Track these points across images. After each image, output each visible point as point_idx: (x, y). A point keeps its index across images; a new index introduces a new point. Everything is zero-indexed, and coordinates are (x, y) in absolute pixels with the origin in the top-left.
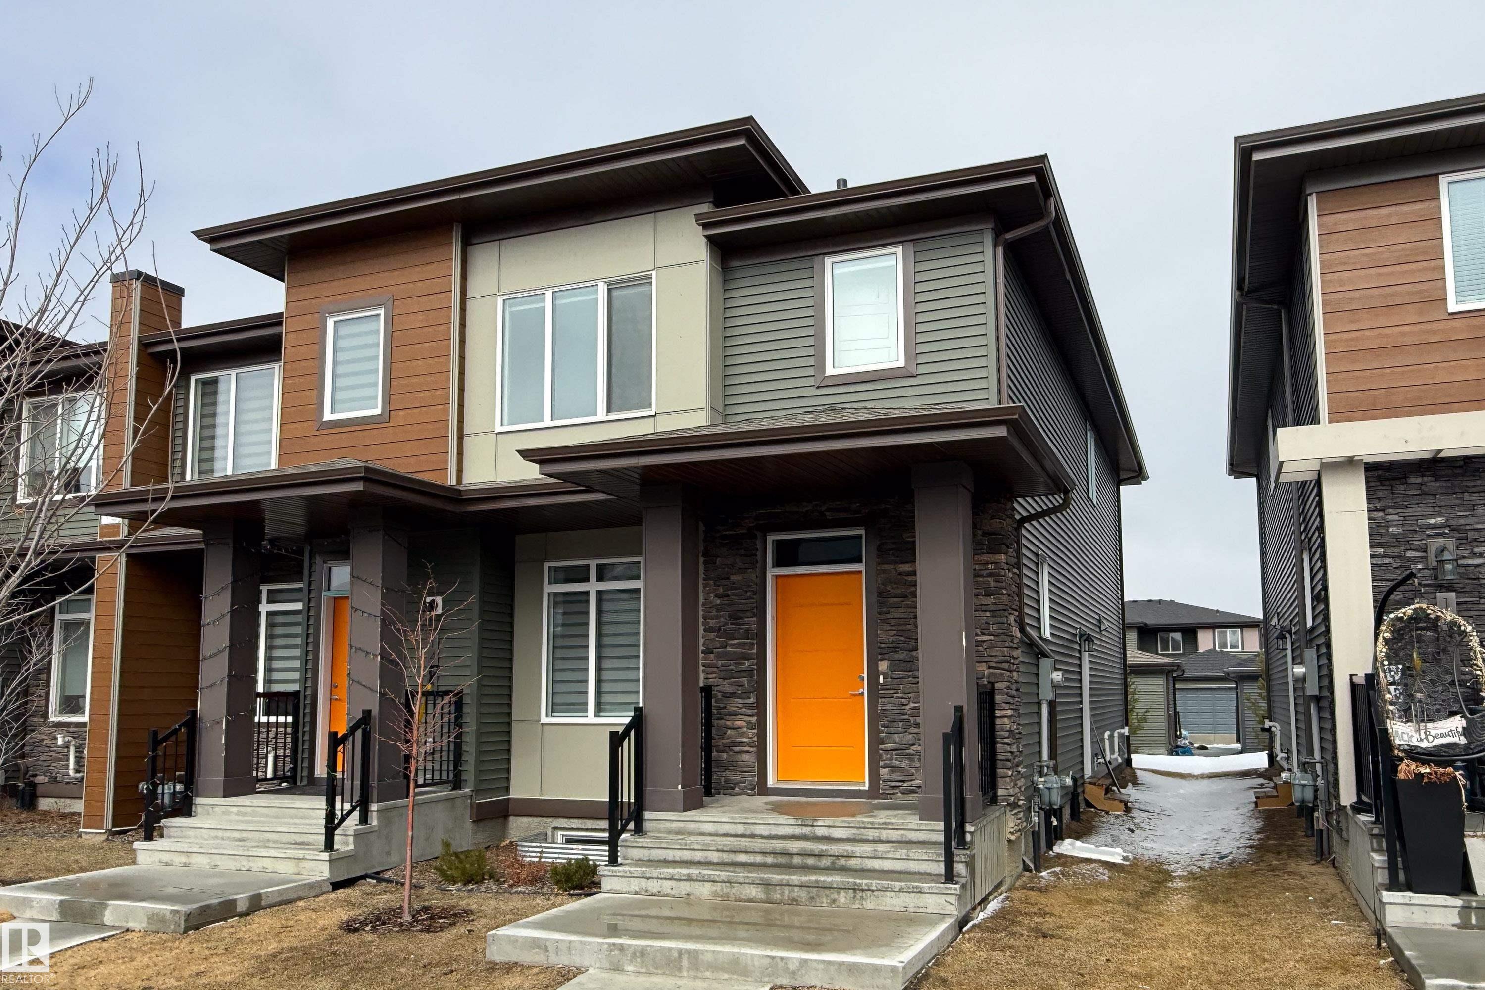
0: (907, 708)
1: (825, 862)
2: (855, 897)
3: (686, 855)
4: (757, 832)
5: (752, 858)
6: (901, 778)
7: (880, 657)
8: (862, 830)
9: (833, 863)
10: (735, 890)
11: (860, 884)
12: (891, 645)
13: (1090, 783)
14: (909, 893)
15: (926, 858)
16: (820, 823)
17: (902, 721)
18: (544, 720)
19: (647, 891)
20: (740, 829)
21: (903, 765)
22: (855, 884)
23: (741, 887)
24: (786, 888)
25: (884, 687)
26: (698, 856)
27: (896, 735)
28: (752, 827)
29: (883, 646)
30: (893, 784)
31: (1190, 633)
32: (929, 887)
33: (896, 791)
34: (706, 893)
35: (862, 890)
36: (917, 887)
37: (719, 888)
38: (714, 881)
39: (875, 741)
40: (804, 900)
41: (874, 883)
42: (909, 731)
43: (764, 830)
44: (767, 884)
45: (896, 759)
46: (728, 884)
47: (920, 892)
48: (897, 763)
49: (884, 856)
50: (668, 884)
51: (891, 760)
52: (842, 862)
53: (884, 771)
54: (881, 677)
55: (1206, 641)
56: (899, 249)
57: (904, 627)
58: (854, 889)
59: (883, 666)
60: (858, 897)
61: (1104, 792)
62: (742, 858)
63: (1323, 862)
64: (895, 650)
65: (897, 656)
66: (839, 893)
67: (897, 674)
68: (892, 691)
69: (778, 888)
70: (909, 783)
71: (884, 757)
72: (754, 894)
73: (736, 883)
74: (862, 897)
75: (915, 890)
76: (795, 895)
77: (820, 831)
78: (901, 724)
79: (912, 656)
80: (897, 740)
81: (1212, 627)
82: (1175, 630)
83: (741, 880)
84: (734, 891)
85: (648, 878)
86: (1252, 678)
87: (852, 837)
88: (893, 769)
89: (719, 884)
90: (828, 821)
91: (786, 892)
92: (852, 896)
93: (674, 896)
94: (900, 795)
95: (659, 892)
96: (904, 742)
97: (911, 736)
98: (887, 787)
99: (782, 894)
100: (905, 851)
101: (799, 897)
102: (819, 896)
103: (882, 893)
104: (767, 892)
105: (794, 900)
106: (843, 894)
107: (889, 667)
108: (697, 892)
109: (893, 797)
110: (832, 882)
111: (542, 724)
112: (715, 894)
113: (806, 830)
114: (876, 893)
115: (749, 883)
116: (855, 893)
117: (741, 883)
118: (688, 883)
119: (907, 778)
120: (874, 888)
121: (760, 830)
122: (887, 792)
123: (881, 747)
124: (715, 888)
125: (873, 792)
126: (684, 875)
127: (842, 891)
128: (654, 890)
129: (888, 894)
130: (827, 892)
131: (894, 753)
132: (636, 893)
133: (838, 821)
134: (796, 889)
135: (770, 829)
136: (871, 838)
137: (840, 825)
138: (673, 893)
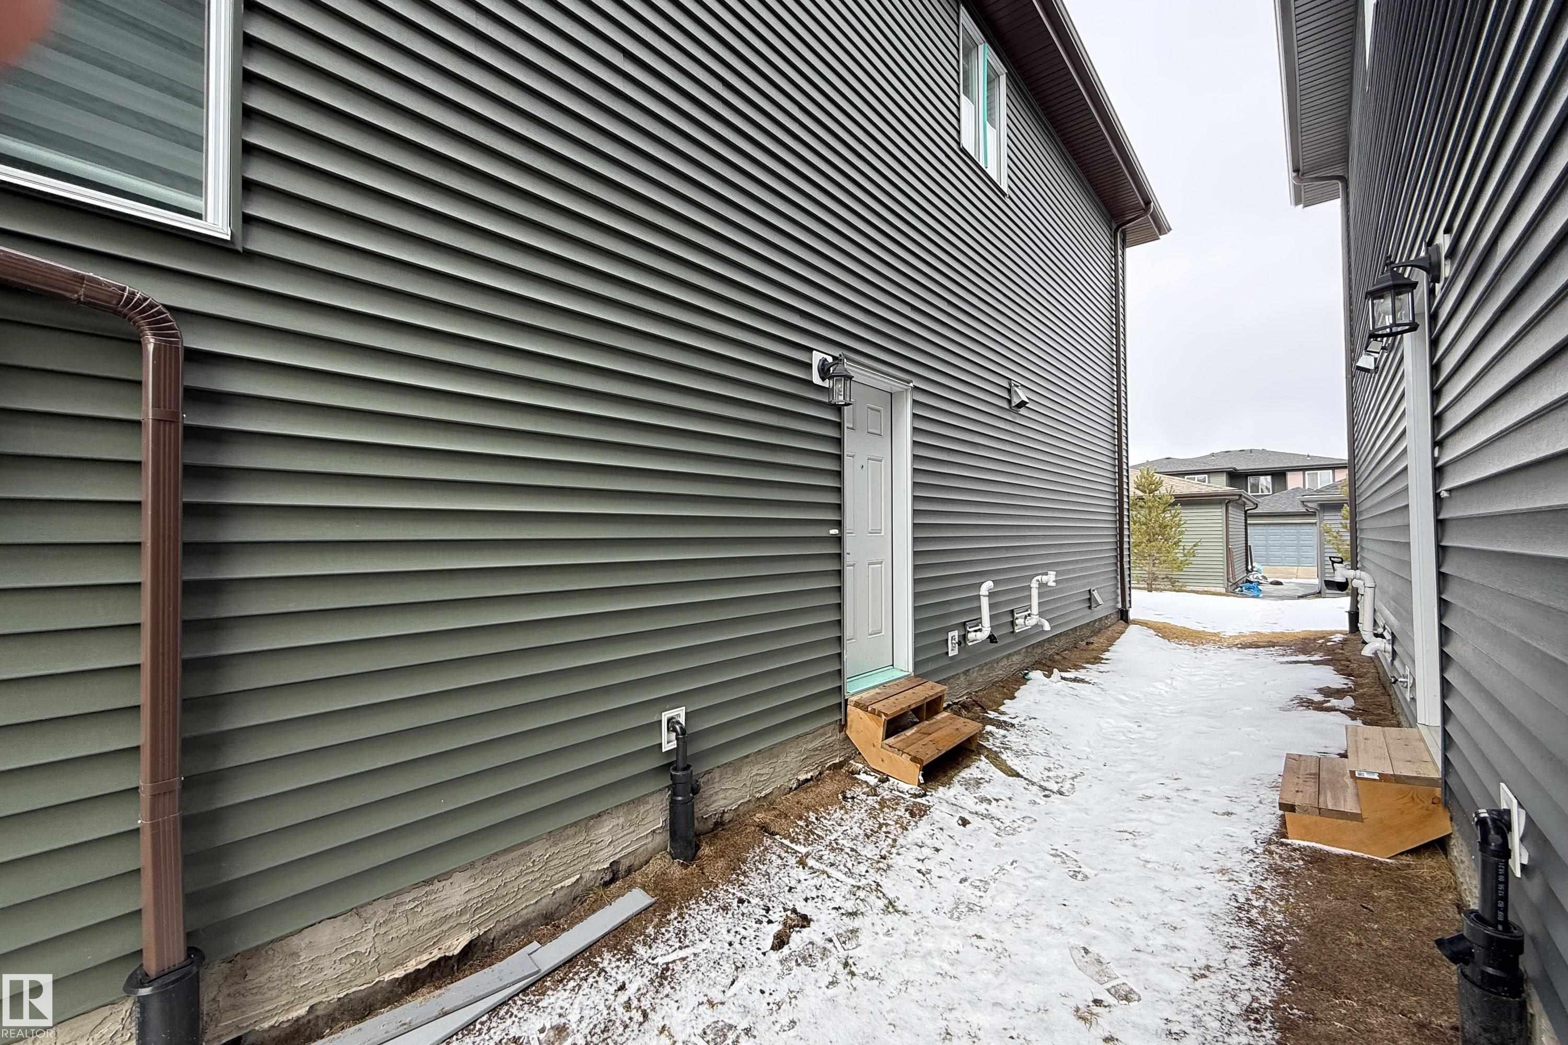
13: (857, 705)
31: (1279, 476)
55: (1294, 481)
61: (881, 732)
81: (1303, 469)
82: (1265, 473)
86: (1335, 507)
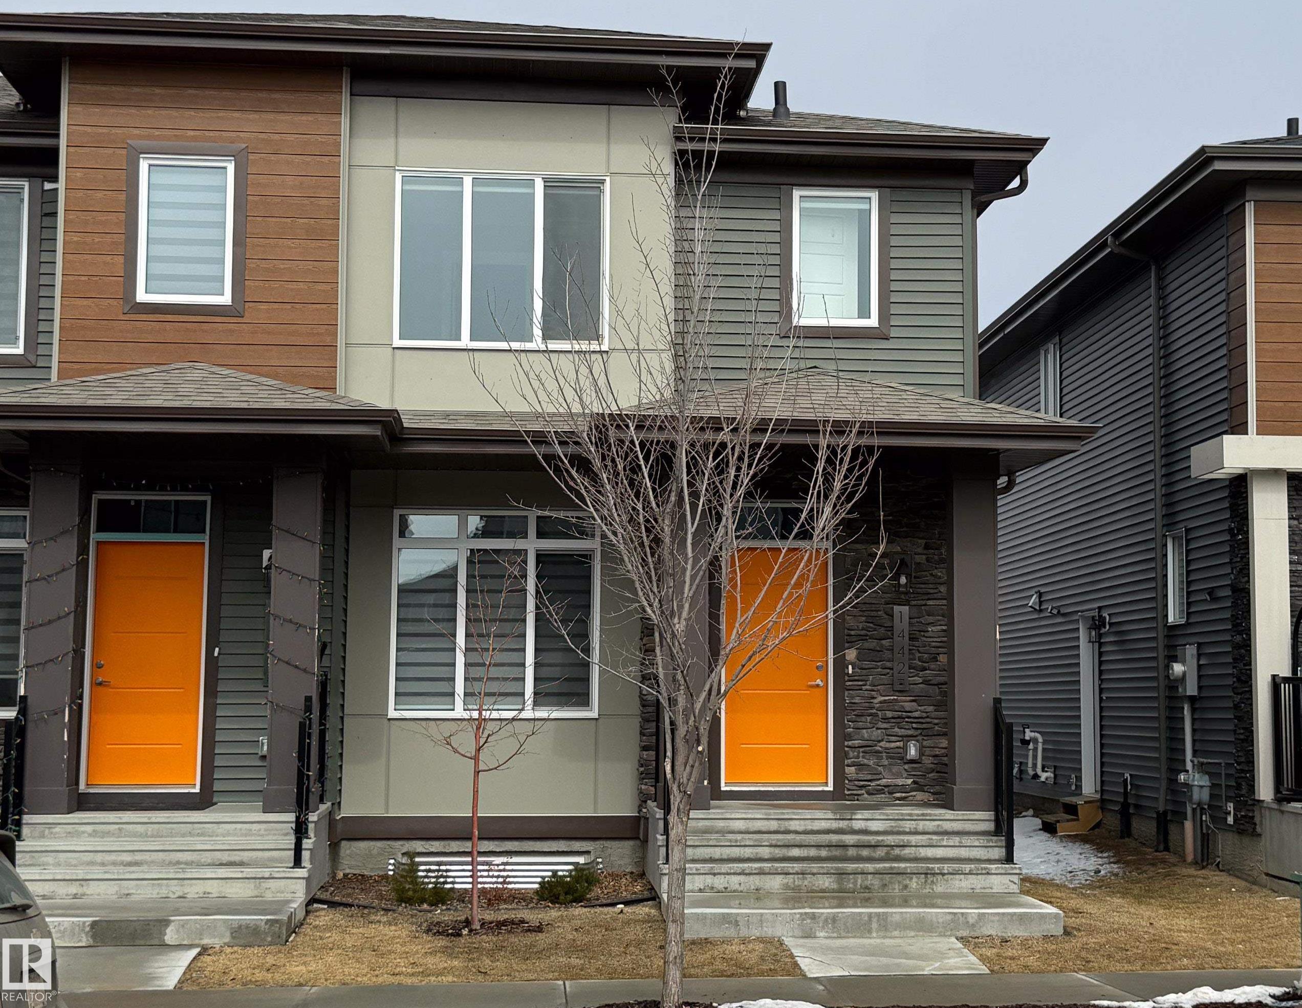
0: (875, 701)
1: (880, 852)
2: (926, 881)
3: (736, 852)
4: (792, 828)
5: (806, 851)
6: (869, 777)
7: (847, 645)
8: (900, 822)
9: (887, 853)
10: (808, 881)
11: (933, 868)
12: (859, 632)
14: (977, 874)
15: (978, 844)
16: (859, 816)
17: (871, 715)
18: (392, 714)
19: (712, 888)
20: (774, 825)
21: (871, 763)
22: (928, 868)
23: (815, 878)
24: (860, 876)
25: (851, 678)
26: (748, 852)
27: (865, 731)
28: (786, 823)
29: (853, 633)
30: (862, 783)
32: (996, 868)
33: (863, 792)
34: (777, 887)
35: (934, 874)
36: (985, 869)
37: (792, 880)
38: (786, 874)
39: (841, 737)
40: (876, 887)
41: (946, 867)
42: (877, 726)
43: (800, 825)
44: (841, 874)
45: (863, 757)
46: (800, 876)
47: (988, 874)
48: (866, 761)
49: (939, 844)
50: (735, 879)
51: (858, 757)
52: (897, 851)
53: (850, 771)
54: (850, 667)
56: (874, 195)
57: (873, 614)
58: (926, 874)
59: (851, 654)
60: (929, 881)
62: (795, 852)
63: (1209, 866)
64: (863, 638)
65: (867, 645)
66: (912, 878)
67: (866, 664)
68: (860, 683)
69: (851, 877)
70: (878, 783)
71: (851, 754)
72: (827, 884)
73: (809, 874)
74: (932, 881)
75: (984, 872)
76: (868, 883)
77: (857, 825)
78: (869, 718)
79: (882, 646)
80: (866, 736)
83: (815, 871)
84: (806, 883)
85: (715, 874)
87: (889, 829)
88: (860, 766)
89: (792, 876)
90: (867, 814)
91: (859, 881)
92: (923, 881)
93: (741, 892)
94: (866, 796)
95: (726, 888)
96: (873, 738)
97: (879, 731)
98: (854, 788)
99: (855, 883)
100: (958, 839)
101: (872, 884)
102: (891, 883)
103: (952, 876)
104: (839, 882)
105: (867, 888)
106: (915, 880)
107: (858, 658)
108: (767, 886)
109: (859, 798)
110: (906, 868)
111: (389, 719)
112: (786, 887)
113: (843, 824)
114: (946, 877)
115: (824, 874)
116: (926, 877)
117: (814, 874)
118: (757, 877)
119: (875, 777)
120: (946, 871)
121: (794, 825)
122: (855, 792)
123: (846, 743)
124: (785, 881)
125: (838, 794)
126: (756, 869)
127: (914, 876)
128: (721, 887)
129: (957, 876)
130: (900, 878)
131: (861, 750)
132: (700, 890)
133: (877, 814)
134: (870, 877)
135: (805, 825)
136: (908, 830)
137: (879, 817)
138: (740, 889)
